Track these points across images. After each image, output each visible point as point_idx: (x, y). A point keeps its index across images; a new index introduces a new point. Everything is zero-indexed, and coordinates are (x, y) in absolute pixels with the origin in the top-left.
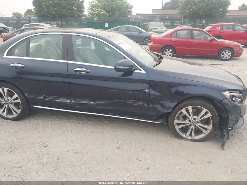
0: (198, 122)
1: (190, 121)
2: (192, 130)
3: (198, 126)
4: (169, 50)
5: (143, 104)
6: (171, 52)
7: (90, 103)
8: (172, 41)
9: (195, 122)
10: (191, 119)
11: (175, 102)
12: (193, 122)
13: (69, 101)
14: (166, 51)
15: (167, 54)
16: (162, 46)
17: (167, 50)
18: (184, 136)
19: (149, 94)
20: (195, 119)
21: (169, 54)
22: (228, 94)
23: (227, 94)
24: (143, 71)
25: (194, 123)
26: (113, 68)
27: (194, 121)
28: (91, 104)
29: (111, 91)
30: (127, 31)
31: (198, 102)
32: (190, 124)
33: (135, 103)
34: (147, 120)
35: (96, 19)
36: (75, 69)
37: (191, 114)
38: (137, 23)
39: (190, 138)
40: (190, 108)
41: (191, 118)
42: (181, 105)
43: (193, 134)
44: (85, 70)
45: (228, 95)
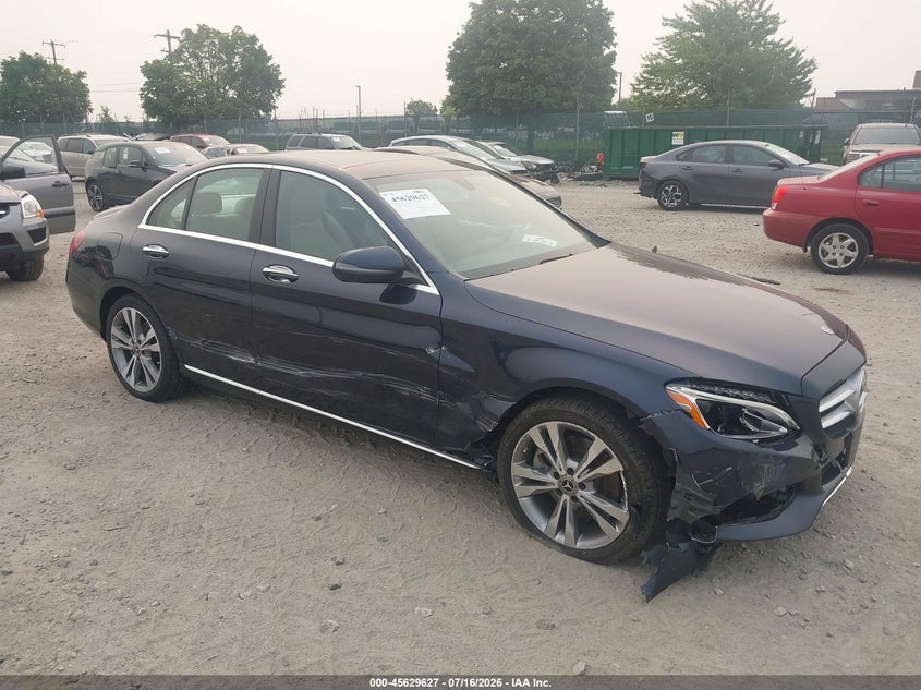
0: (582, 486)
1: (556, 475)
2: (564, 509)
3: (581, 499)
4: (843, 239)
5: (424, 393)
6: (851, 248)
7: (296, 373)
8: (856, 201)
9: (571, 484)
10: (558, 470)
11: (509, 400)
12: (565, 483)
13: (252, 360)
14: (830, 240)
15: (834, 254)
16: (812, 220)
17: (836, 237)
18: (543, 527)
19: (438, 363)
20: (571, 471)
21: (841, 254)
22: (692, 394)
23: (688, 396)
24: (432, 290)
25: (568, 485)
26: (330, 264)
27: (569, 477)
28: (299, 376)
29: (341, 341)
30: (727, 161)
31: (573, 410)
32: (556, 487)
33: (406, 390)
34: (441, 451)
35: (650, 118)
36: (266, 270)
37: (556, 449)
38: (802, 129)
39: (560, 538)
40: (553, 427)
41: (561, 464)
42: (527, 413)
43: (569, 528)
44: (290, 272)
45: (693, 400)
